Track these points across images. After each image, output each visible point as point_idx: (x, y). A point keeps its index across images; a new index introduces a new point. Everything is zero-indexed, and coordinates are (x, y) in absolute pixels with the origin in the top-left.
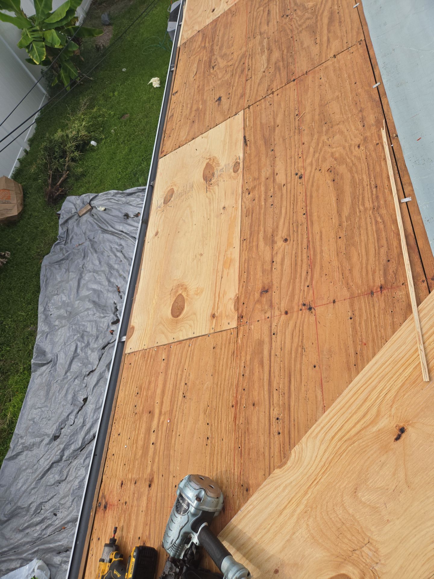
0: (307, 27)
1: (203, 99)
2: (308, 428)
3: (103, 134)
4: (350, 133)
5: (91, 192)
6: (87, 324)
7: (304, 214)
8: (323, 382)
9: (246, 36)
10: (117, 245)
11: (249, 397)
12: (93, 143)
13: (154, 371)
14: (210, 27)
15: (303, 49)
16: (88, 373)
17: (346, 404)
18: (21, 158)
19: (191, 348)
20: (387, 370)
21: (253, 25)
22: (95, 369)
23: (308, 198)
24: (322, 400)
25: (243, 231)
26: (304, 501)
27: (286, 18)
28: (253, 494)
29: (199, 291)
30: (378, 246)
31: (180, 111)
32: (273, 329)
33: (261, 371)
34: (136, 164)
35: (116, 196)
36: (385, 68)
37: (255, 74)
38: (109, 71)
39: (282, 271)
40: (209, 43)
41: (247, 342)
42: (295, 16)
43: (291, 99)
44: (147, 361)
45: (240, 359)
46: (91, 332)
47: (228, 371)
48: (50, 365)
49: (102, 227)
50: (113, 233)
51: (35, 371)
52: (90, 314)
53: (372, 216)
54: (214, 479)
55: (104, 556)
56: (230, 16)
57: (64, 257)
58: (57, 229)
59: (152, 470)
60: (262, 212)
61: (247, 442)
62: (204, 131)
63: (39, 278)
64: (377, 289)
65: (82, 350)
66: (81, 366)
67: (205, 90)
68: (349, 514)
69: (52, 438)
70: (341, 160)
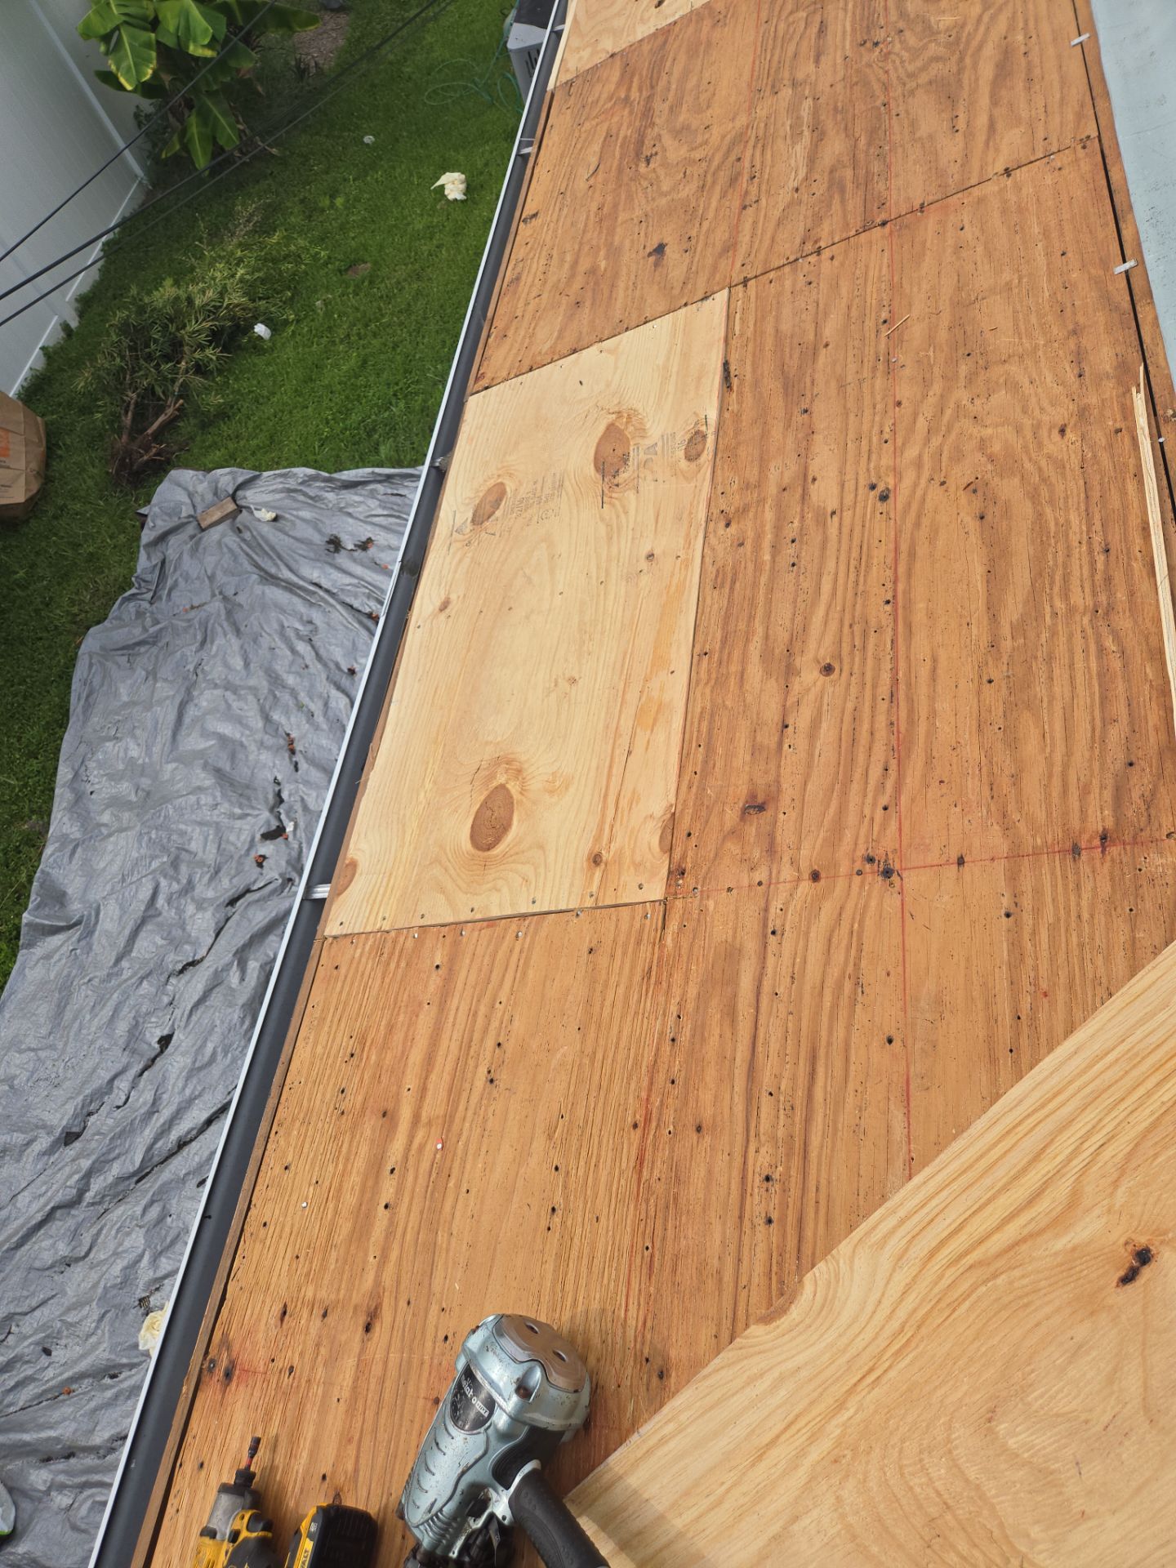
0: (930, 83)
1: (612, 243)
2: (856, 1216)
3: (291, 307)
4: (1040, 390)
5: (240, 466)
6: (193, 831)
7: (888, 602)
8: (912, 1087)
9: (749, 85)
10: (301, 620)
11: (686, 1104)
12: (260, 329)
13: (406, 996)
14: (646, 48)
15: (914, 140)
16: (179, 967)
17: (977, 1160)
18: (51, 344)
19: (523, 944)
20: (1109, 1076)
21: (772, 55)
22: (202, 959)
23: (903, 557)
24: (905, 1139)
25: (702, 628)
26: (834, 1429)
27: (870, 51)
28: (678, 1391)
29: (557, 784)
30: (1103, 720)
31: (541, 269)
32: (772, 916)
33: (728, 1035)
34: (376, 405)
35: (309, 486)
36: (1154, 221)
37: (768, 192)
38: (327, 136)
39: (811, 755)
40: (640, 90)
41: (692, 945)
42: (898, 46)
43: (871, 274)
44: (388, 964)
45: (668, 992)
46: (200, 854)
47: (629, 1023)
48: (75, 934)
49: (263, 565)
50: (290, 587)
51: (30, 945)
52: (202, 802)
53: (1089, 631)
54: (565, 1330)
55: (215, 1520)
56: (707, 24)
57: (145, 636)
58: (134, 557)
59: (378, 1282)
60: (762, 583)
61: (670, 1233)
62: (606, 333)
63: (69, 686)
64: (1090, 841)
65: (169, 901)
66: (162, 946)
67: (620, 219)
68: (967, 1481)
69: (59, 1139)
70: (1007, 464)
